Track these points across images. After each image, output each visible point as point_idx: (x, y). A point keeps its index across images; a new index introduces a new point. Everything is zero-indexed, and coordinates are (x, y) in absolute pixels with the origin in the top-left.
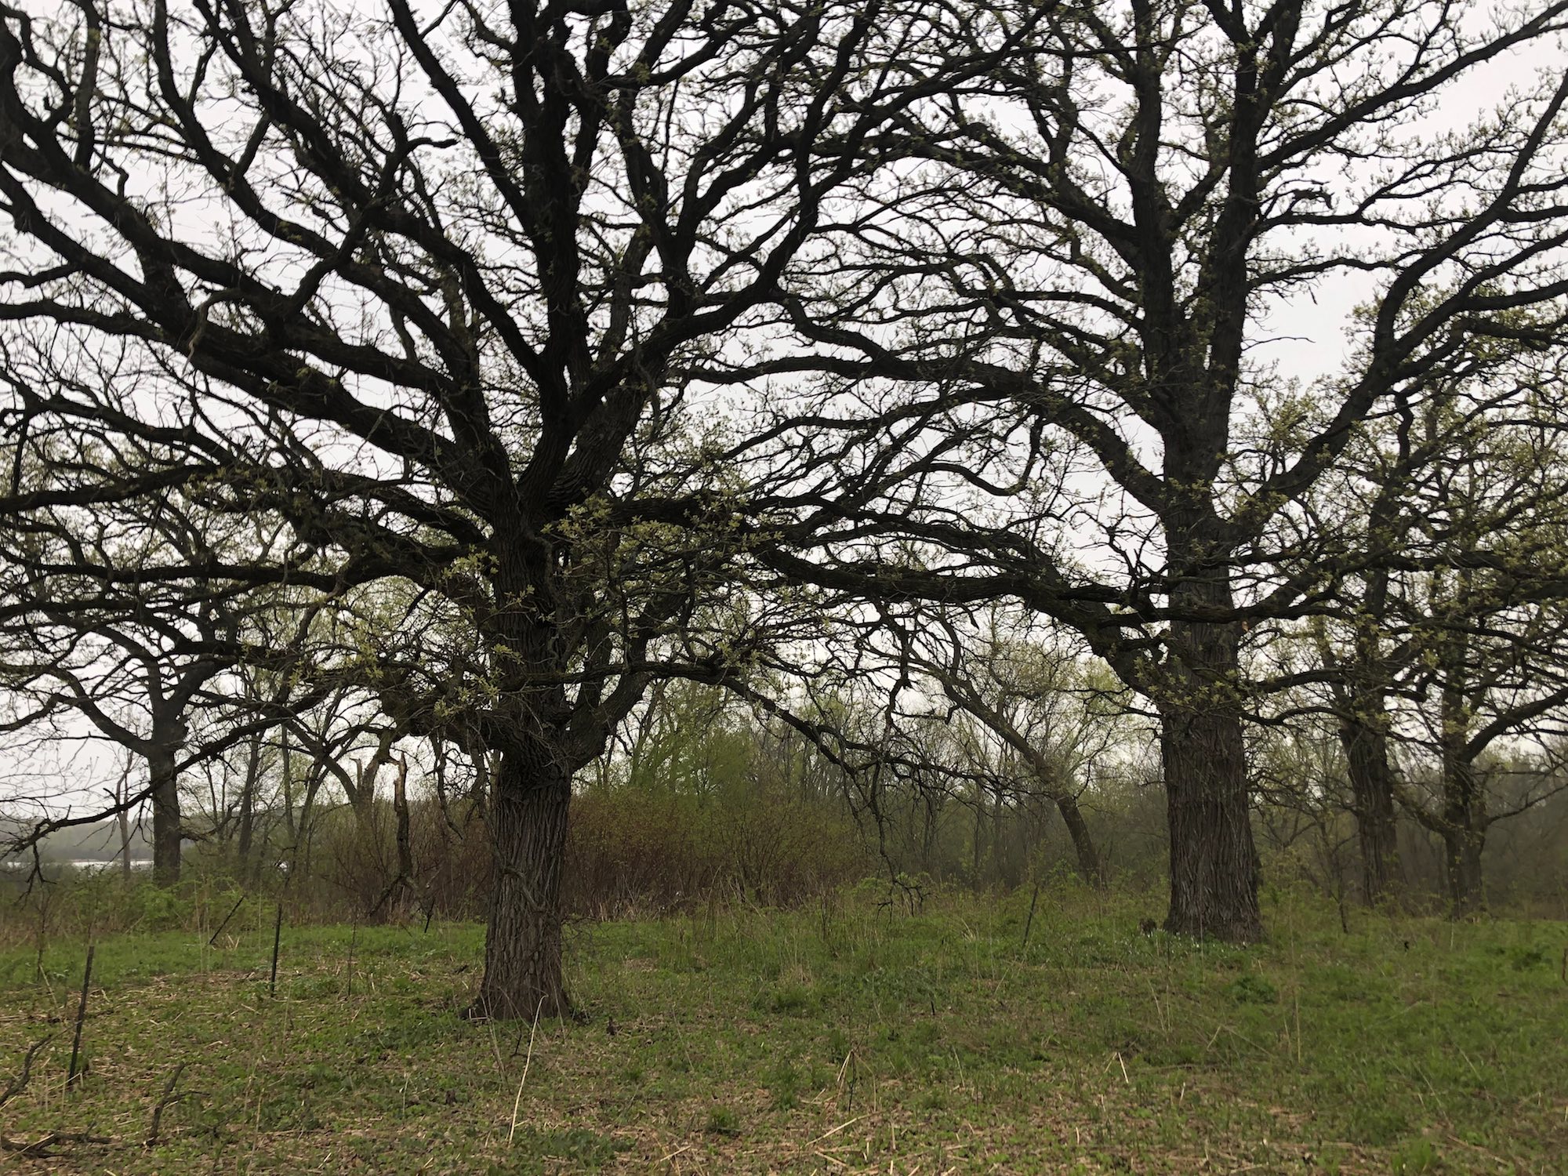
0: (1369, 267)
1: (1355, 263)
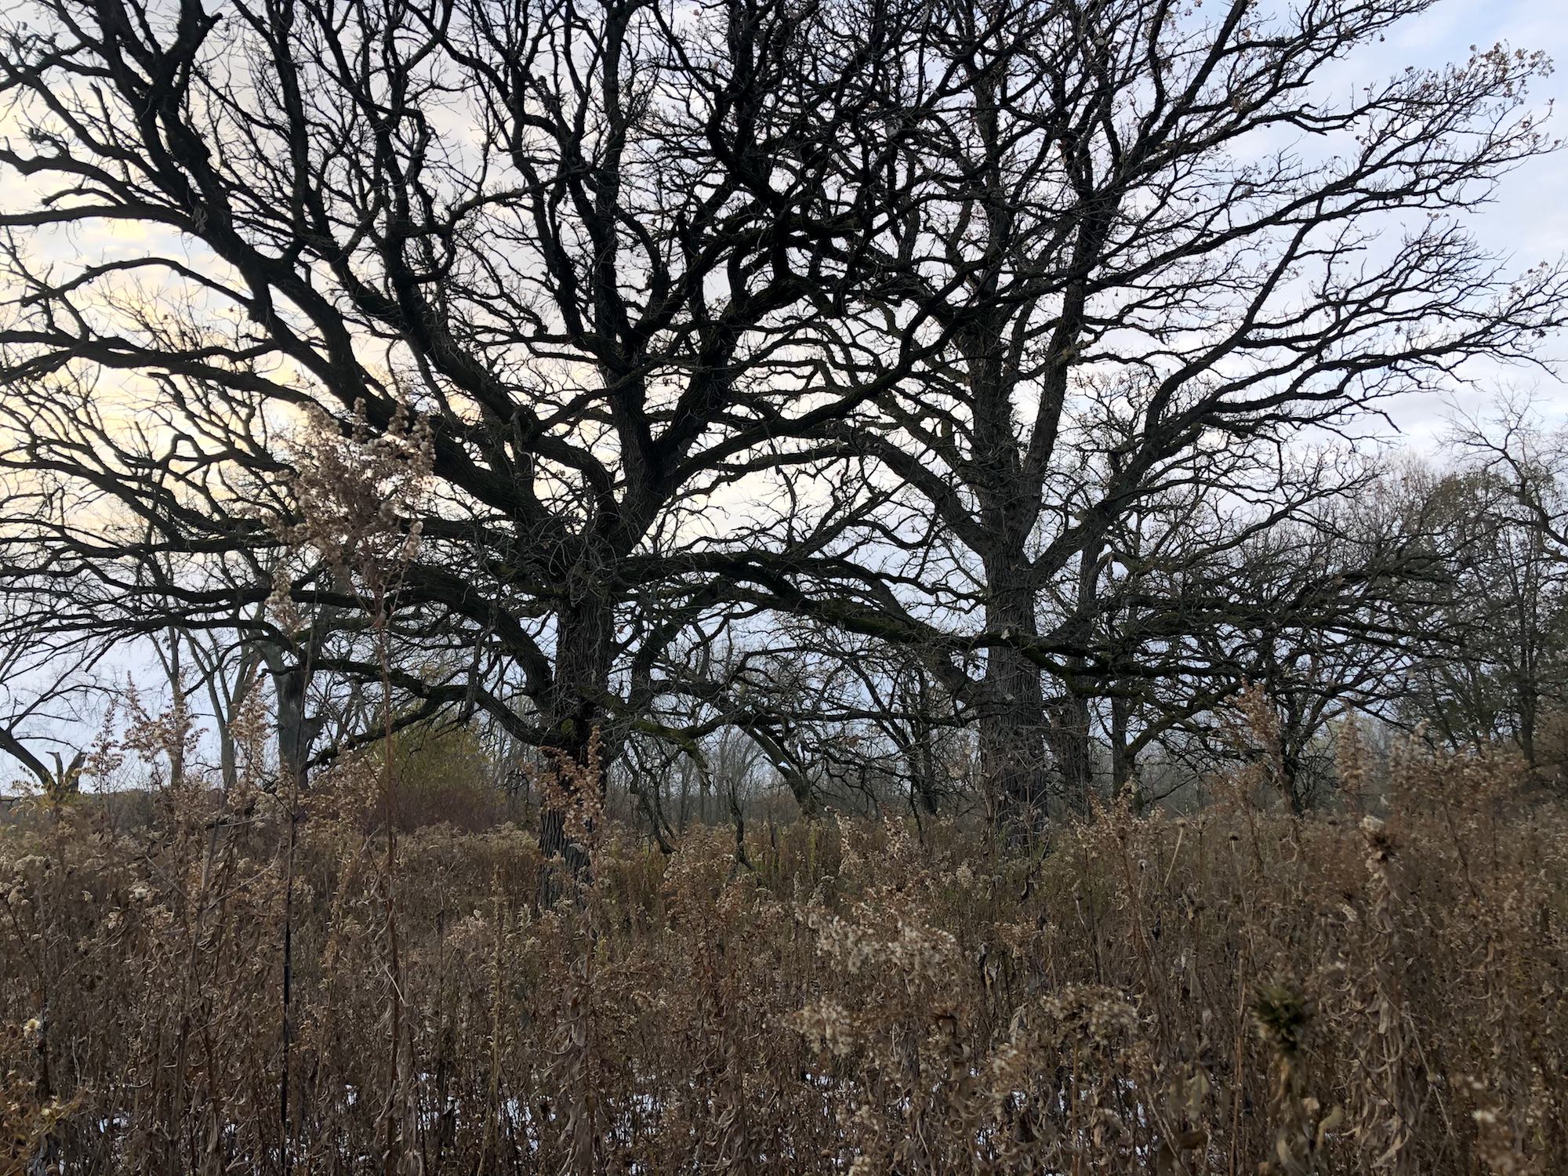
0: (1125, 362)
1: (1116, 358)
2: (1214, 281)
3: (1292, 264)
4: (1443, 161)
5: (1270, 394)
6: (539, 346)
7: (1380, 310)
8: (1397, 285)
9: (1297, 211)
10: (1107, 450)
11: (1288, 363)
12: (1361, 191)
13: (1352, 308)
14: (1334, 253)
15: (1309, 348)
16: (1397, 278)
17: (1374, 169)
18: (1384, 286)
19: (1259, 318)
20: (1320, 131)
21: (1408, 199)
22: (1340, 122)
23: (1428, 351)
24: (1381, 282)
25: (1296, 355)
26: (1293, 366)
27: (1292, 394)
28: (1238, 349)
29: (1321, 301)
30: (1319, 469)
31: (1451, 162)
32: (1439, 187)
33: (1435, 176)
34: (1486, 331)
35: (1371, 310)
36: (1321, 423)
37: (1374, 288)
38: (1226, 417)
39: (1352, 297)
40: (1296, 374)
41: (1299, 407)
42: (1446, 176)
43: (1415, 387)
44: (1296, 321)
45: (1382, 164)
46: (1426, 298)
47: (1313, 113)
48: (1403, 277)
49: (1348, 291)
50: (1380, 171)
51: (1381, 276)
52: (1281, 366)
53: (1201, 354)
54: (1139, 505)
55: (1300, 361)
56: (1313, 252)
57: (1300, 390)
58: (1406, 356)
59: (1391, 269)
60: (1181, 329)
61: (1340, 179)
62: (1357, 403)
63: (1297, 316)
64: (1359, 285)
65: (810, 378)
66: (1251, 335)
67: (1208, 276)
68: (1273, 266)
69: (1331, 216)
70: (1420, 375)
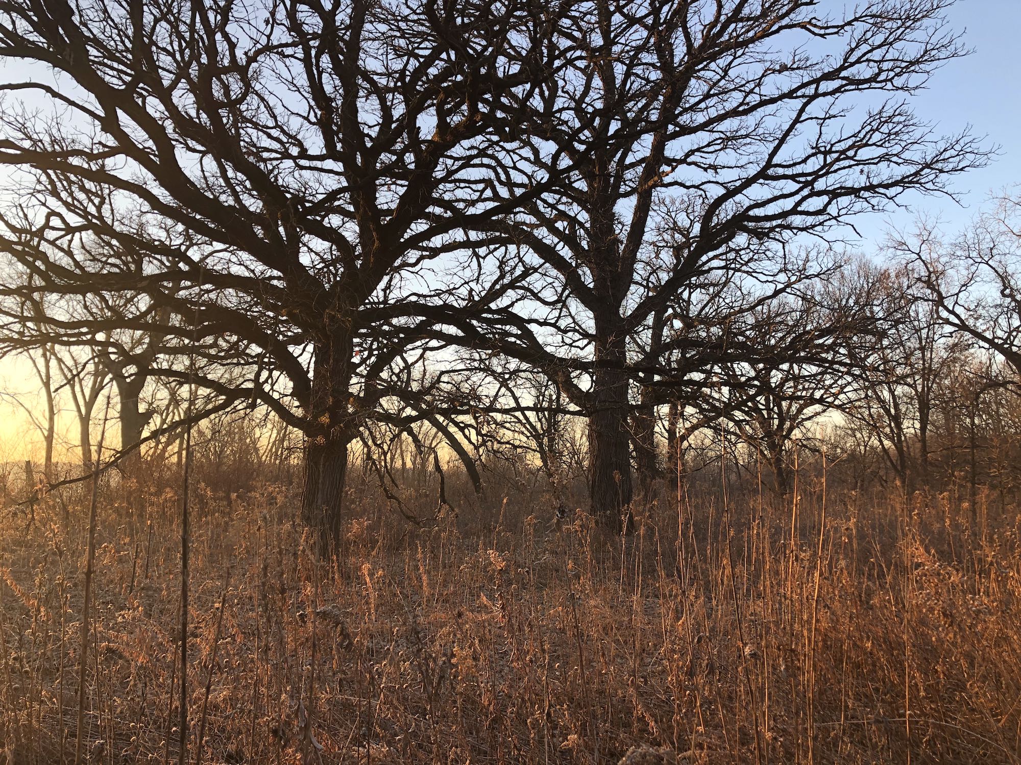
0: (688, 187)
1: (682, 185)
2: (747, 136)
3: (798, 126)
4: (897, 60)
5: (780, 211)
6: (303, 162)
7: (852, 158)
8: (864, 141)
9: (803, 90)
10: (672, 247)
11: (793, 190)
12: (843, 78)
13: (835, 156)
14: (825, 119)
15: (807, 181)
16: (865, 136)
17: (852, 65)
18: (856, 142)
19: (776, 160)
20: (822, 36)
21: (874, 85)
22: (836, 30)
23: (880, 185)
24: (854, 139)
25: (798, 186)
26: (797, 192)
27: (794, 211)
28: (761, 181)
29: (814, 151)
30: (807, 260)
31: (902, 61)
32: (893, 78)
33: (892, 70)
34: (917, 174)
35: (848, 158)
36: (811, 231)
37: (850, 142)
38: (751, 225)
39: (834, 149)
40: (798, 198)
41: (797, 220)
42: (898, 70)
43: (870, 209)
44: (799, 163)
45: (858, 61)
46: (881, 151)
47: (819, 24)
48: (868, 136)
49: (832, 145)
50: (857, 66)
51: (853, 136)
52: (789, 192)
53: (738, 184)
54: (690, 283)
55: (801, 189)
56: (812, 118)
57: (799, 209)
58: (866, 189)
59: (860, 132)
60: (724, 167)
61: (831, 70)
62: (835, 218)
63: (800, 160)
64: (840, 141)
65: (482, 192)
66: (770, 172)
67: (743, 132)
68: (786, 127)
69: (825, 94)
70: (874, 201)
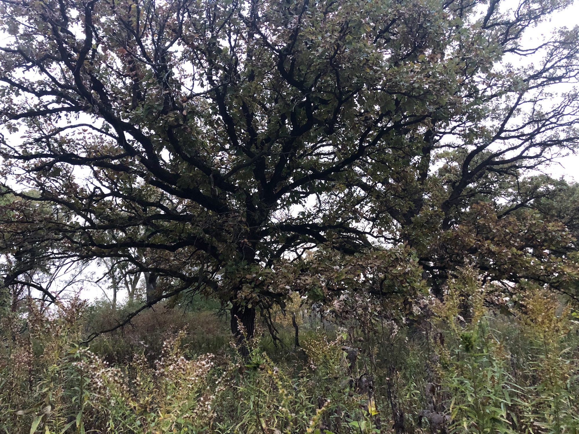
3: (518, 107)
5: (512, 157)
7: (555, 123)
11: (519, 144)
12: (544, 77)
14: (536, 101)
19: (506, 128)
21: (563, 80)
22: (533, 51)
25: (521, 142)
27: (521, 157)
29: (530, 120)
32: (576, 75)
35: (552, 123)
36: (534, 168)
37: (552, 114)
38: (495, 167)
40: (522, 148)
41: (525, 162)
43: (572, 153)
44: (521, 128)
45: (552, 67)
47: (521, 48)
50: (551, 70)
51: (554, 110)
52: (516, 146)
56: (527, 102)
57: (524, 155)
58: (567, 140)
59: (559, 107)
61: (535, 73)
64: (547, 113)
69: (533, 87)
